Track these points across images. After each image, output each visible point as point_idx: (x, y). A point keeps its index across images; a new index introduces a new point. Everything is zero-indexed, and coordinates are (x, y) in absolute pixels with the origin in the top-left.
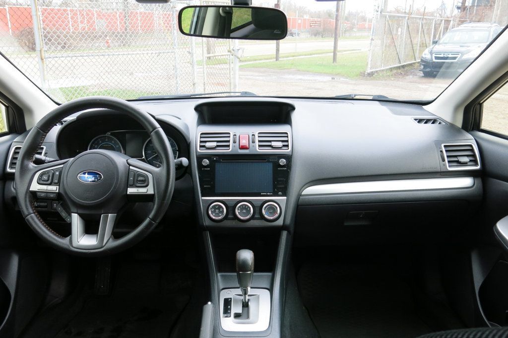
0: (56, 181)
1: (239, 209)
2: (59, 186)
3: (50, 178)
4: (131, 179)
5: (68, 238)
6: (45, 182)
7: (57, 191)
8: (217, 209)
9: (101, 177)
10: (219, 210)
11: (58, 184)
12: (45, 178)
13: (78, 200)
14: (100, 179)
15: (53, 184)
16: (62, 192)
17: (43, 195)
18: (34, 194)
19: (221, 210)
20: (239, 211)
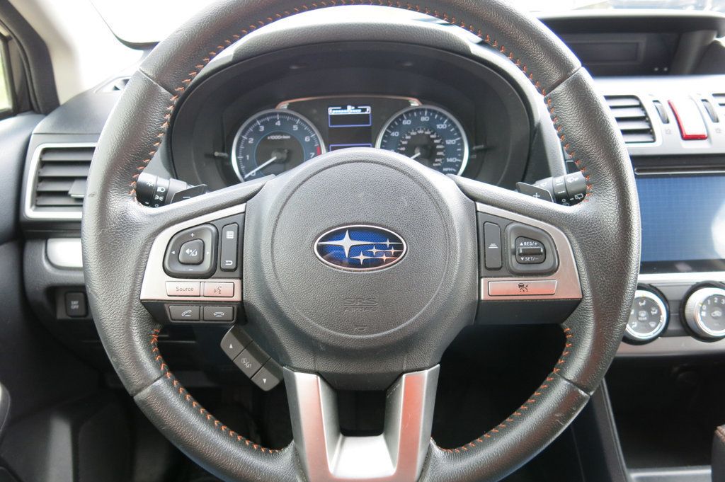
0: (230, 263)
1: (705, 307)
2: (241, 278)
3: (208, 253)
4: (493, 246)
5: (288, 453)
6: (191, 269)
7: (237, 298)
8: (644, 308)
9: (401, 247)
10: (649, 311)
11: (237, 271)
12: (189, 252)
13: (322, 331)
14: (397, 255)
15: (218, 272)
16: (254, 299)
17: (187, 313)
18: (155, 311)
19: (654, 312)
20: (704, 314)
